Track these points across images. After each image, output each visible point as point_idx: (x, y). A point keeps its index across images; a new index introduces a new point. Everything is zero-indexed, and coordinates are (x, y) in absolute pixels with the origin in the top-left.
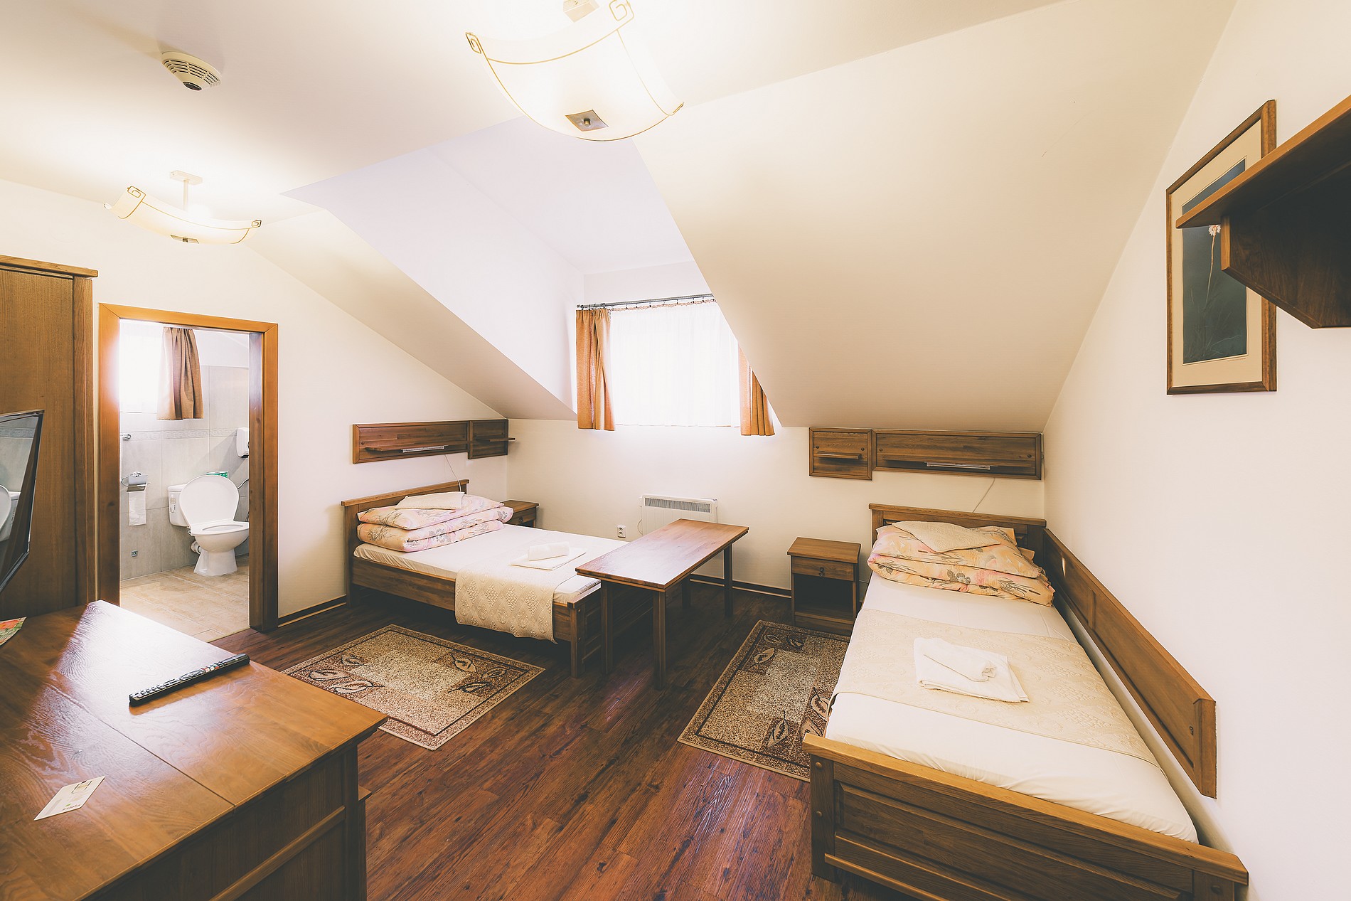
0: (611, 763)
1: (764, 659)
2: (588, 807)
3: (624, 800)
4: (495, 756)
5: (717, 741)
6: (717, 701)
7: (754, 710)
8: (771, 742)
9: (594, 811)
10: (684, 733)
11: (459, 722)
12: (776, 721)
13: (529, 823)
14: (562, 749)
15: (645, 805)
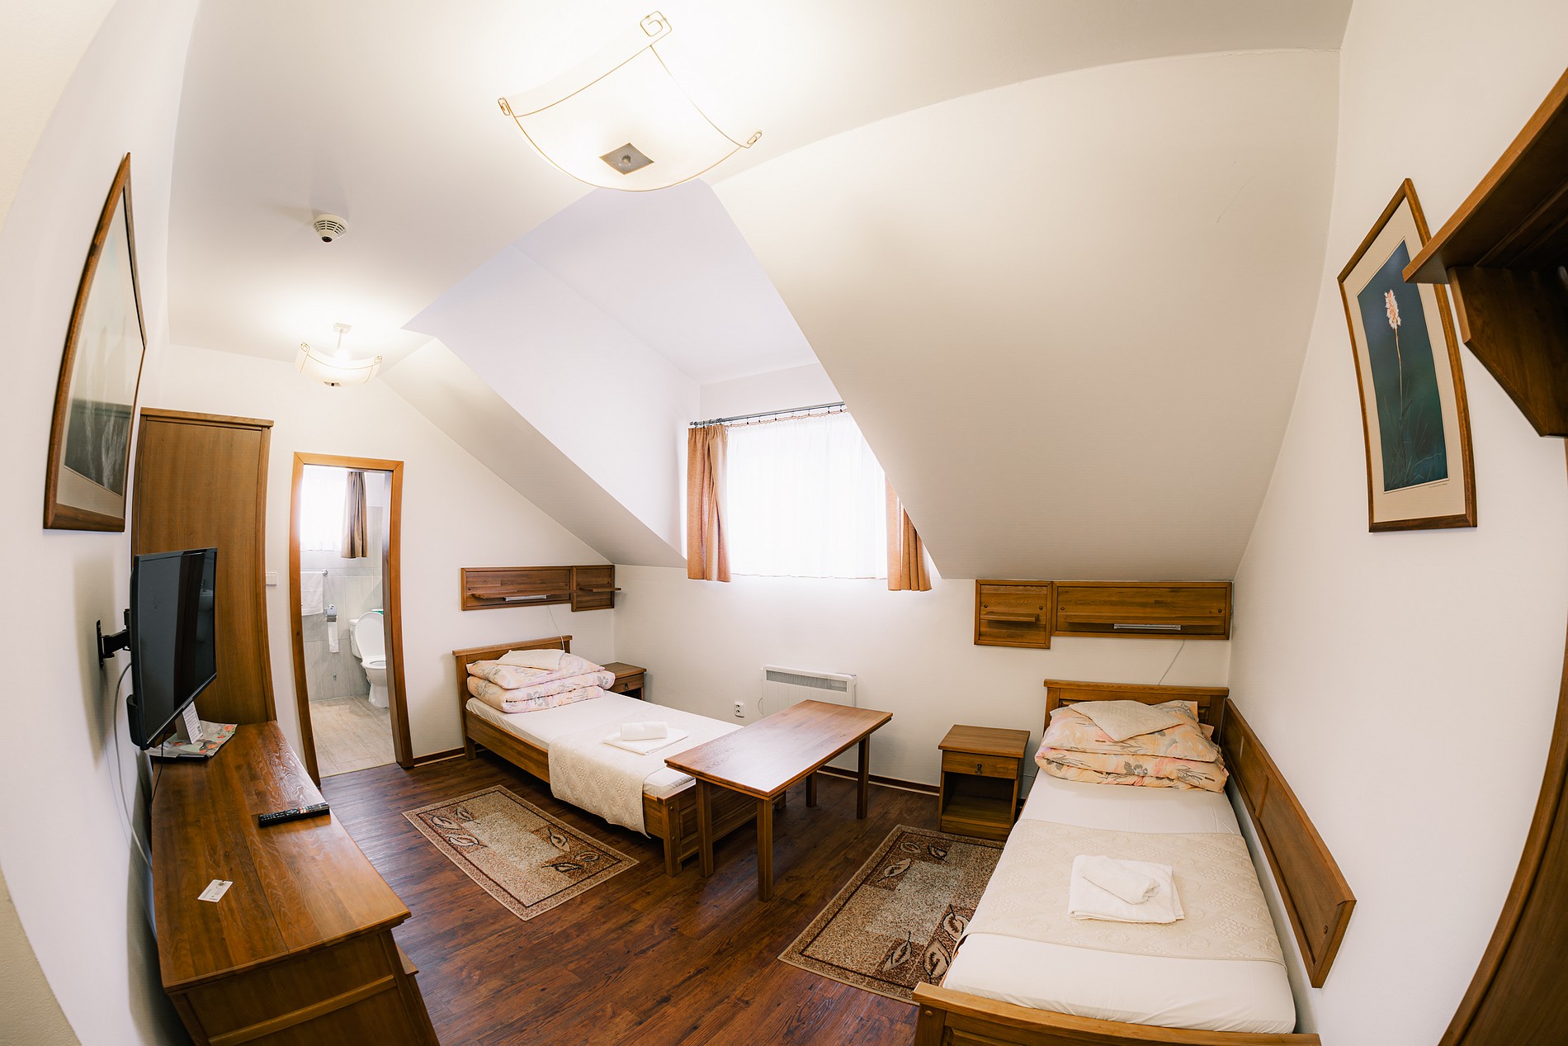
0: (699, 971)
1: (896, 872)
2: (669, 1009)
3: (709, 1009)
4: (580, 941)
5: (824, 962)
6: (832, 919)
7: (874, 931)
8: (888, 965)
9: (676, 1014)
10: (786, 951)
11: (549, 900)
12: (898, 943)
13: (609, 1010)
14: (648, 949)
15: (732, 1018)
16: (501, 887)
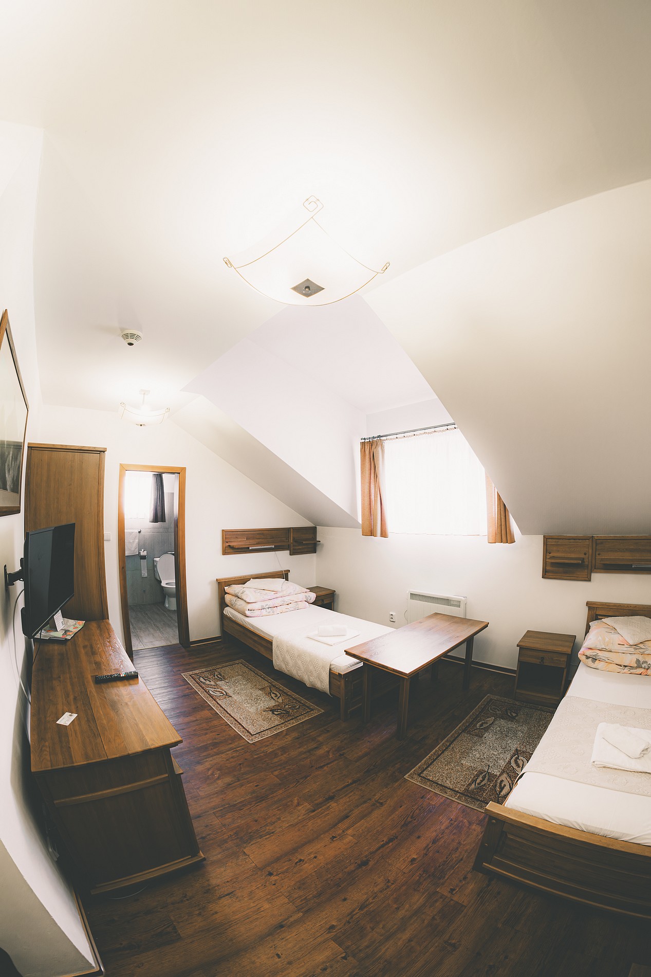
0: (354, 782)
1: (485, 726)
2: (333, 804)
3: (357, 806)
4: (283, 758)
5: (433, 781)
6: (441, 754)
7: (467, 764)
8: (473, 786)
9: (336, 807)
10: (409, 773)
11: (266, 731)
12: (481, 772)
13: (296, 802)
14: (324, 766)
15: (370, 813)
16: (238, 722)
